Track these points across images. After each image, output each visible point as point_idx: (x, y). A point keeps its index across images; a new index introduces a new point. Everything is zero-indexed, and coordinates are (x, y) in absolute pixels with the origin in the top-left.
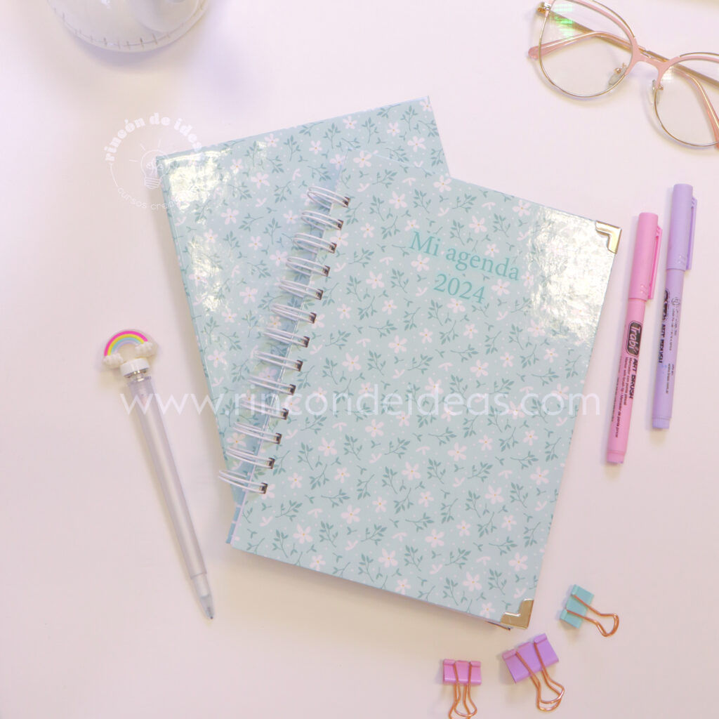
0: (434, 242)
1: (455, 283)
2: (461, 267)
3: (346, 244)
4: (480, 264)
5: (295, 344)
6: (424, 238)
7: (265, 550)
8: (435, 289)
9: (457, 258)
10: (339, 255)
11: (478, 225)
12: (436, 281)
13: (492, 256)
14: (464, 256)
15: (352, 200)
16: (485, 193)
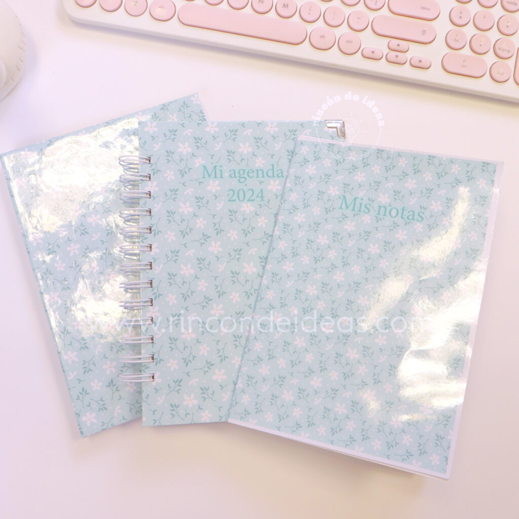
0: (218, 169)
1: (241, 193)
2: (242, 180)
3: (157, 189)
4: (255, 174)
5: (142, 269)
6: (210, 168)
7: (167, 420)
8: (229, 201)
9: (237, 175)
10: (154, 198)
11: (245, 148)
12: (228, 195)
13: (261, 166)
14: (242, 172)
15: (152, 157)
16: (243, 125)
